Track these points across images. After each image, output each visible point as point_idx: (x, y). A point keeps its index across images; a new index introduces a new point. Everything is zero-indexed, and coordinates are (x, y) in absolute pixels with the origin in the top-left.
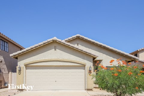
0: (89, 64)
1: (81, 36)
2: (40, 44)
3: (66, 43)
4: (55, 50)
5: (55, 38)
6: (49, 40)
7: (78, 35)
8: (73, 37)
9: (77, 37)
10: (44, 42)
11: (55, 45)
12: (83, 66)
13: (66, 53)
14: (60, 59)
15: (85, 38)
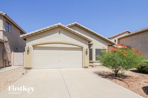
0: (86, 47)
1: (78, 24)
2: (47, 27)
3: (69, 29)
4: (60, 34)
5: (60, 24)
6: (55, 25)
7: (76, 23)
8: (72, 24)
9: (75, 24)
10: (51, 26)
11: (60, 29)
12: (81, 48)
13: (68, 37)
14: (63, 42)
15: (81, 25)
